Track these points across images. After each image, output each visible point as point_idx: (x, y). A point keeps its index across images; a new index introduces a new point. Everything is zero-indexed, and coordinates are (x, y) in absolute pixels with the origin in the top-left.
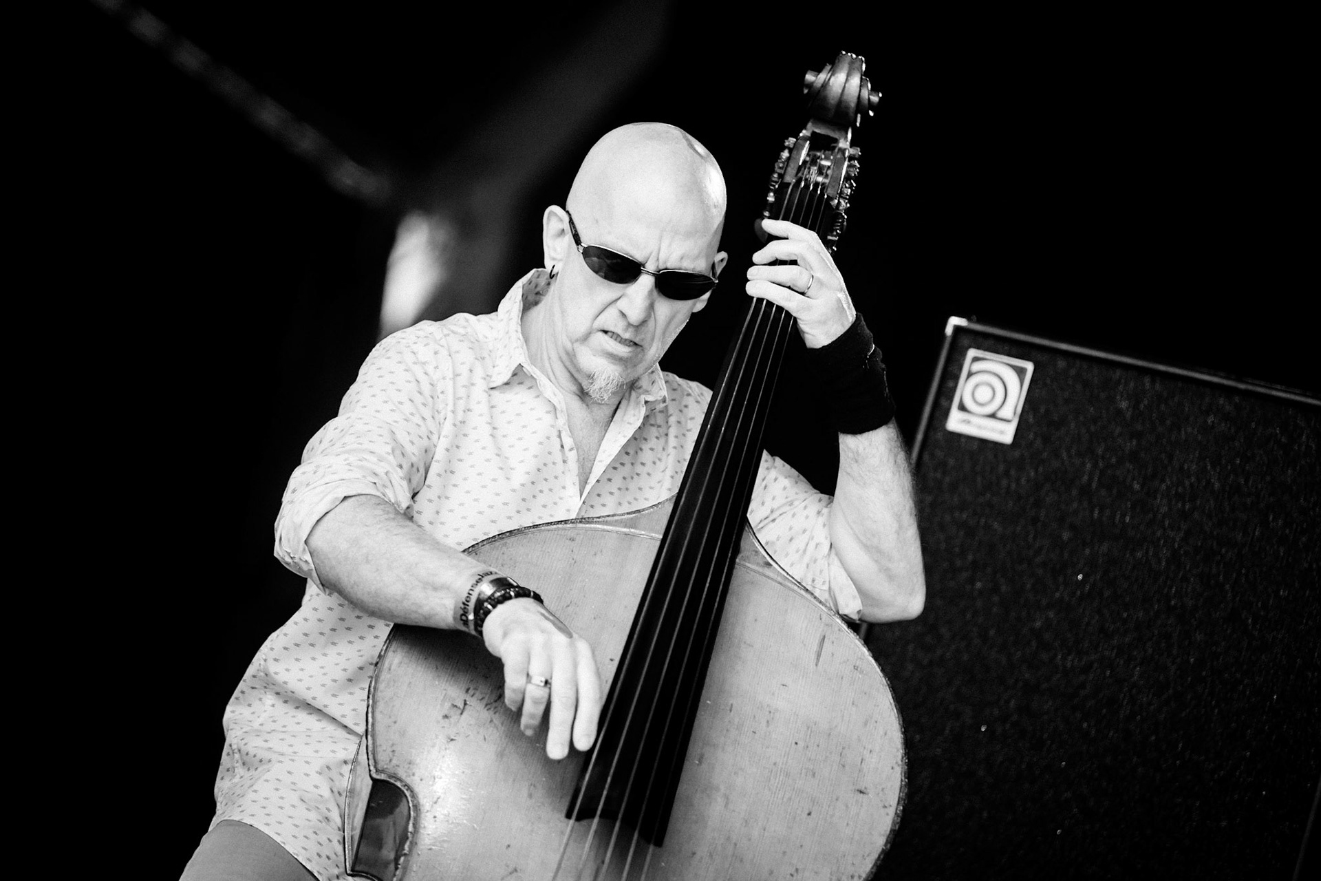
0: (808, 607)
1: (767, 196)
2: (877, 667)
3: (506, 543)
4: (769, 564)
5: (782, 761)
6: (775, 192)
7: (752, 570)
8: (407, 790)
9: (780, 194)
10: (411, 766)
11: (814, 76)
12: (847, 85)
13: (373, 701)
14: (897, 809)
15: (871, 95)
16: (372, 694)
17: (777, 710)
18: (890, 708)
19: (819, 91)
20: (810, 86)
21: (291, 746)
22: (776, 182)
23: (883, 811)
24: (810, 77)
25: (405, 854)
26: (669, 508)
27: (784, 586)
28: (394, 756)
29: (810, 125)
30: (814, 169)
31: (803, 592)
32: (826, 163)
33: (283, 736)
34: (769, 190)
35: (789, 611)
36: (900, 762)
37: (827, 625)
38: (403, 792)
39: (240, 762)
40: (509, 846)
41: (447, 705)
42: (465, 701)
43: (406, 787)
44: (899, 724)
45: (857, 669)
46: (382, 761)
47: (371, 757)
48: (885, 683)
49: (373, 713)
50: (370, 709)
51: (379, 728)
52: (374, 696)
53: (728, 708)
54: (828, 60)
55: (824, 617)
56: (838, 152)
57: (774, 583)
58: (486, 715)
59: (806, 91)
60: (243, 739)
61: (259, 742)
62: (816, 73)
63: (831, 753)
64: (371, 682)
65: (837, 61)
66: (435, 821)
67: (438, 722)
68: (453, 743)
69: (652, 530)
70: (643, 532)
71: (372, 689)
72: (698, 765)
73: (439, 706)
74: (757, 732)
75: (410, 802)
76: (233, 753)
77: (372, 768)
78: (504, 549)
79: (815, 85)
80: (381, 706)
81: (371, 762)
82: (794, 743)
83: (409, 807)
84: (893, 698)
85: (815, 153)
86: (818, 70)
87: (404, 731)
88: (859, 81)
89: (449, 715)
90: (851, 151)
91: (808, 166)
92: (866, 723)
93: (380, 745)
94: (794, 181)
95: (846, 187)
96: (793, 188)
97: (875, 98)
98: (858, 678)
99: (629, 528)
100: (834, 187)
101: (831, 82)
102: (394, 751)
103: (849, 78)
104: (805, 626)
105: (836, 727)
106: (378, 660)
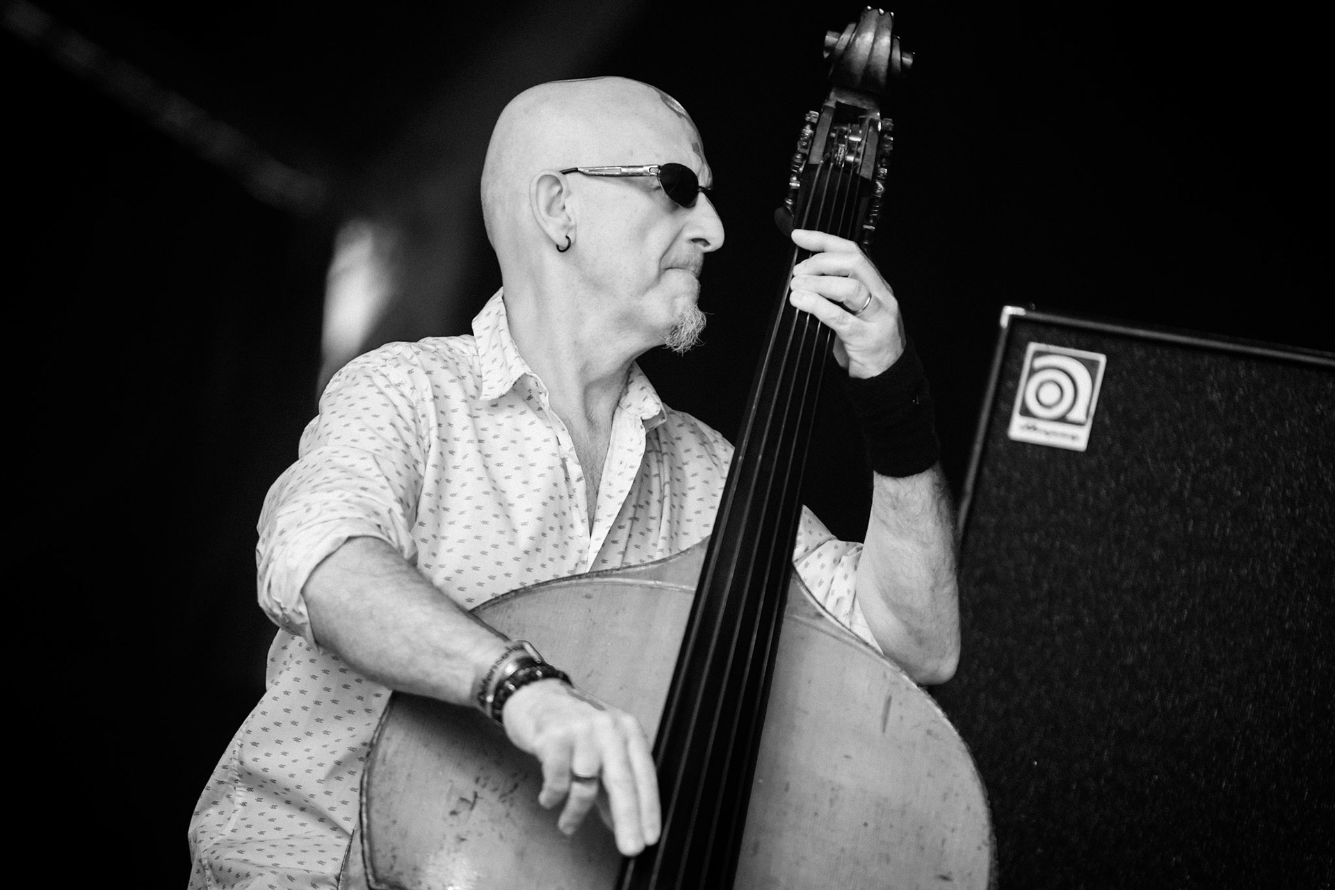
1: (789, 181)
2: (954, 730)
3: (512, 605)
4: (820, 616)
5: (850, 846)
6: (800, 176)
7: (801, 623)
9: (804, 178)
10: (417, 873)
11: (836, 37)
12: (875, 46)
13: (366, 799)
15: (904, 56)
16: (365, 790)
17: (840, 787)
18: (973, 778)
19: (842, 54)
20: (832, 49)
21: (271, 856)
22: (800, 165)
24: (830, 38)
26: (701, 555)
27: (839, 639)
28: (395, 862)
29: (832, 95)
30: (843, 148)
31: (862, 647)
32: (857, 139)
33: (260, 847)
34: (791, 174)
35: (848, 668)
36: (987, 841)
37: (893, 684)
39: (212, 878)
41: (455, 798)
42: (475, 792)
44: (984, 797)
45: (931, 735)
46: (382, 869)
47: (368, 865)
48: (965, 749)
49: (368, 813)
50: (364, 808)
51: (374, 827)
52: (367, 792)
53: (784, 787)
54: (851, 17)
55: (889, 674)
56: (869, 125)
57: (828, 638)
58: (501, 808)
59: (826, 55)
60: (214, 852)
61: (233, 854)
62: (838, 33)
63: (906, 834)
64: (363, 777)
65: (862, 18)
67: (445, 819)
68: (464, 843)
69: (683, 581)
70: (671, 584)
71: (365, 785)
72: (752, 855)
73: (445, 800)
74: (819, 813)
76: (204, 869)
77: (370, 877)
78: (510, 611)
79: (837, 47)
80: (376, 805)
81: (369, 870)
82: (862, 824)
84: (975, 766)
85: (841, 127)
86: (840, 30)
87: (406, 832)
88: (889, 41)
89: (457, 810)
90: (883, 122)
91: (835, 143)
92: (945, 797)
93: (379, 850)
94: (822, 161)
95: (882, 167)
96: (821, 171)
97: (908, 60)
98: (931, 743)
99: (654, 580)
100: (867, 166)
101: (856, 43)
102: (394, 857)
103: (877, 38)
104: (867, 685)
105: (912, 802)
106: (369, 750)
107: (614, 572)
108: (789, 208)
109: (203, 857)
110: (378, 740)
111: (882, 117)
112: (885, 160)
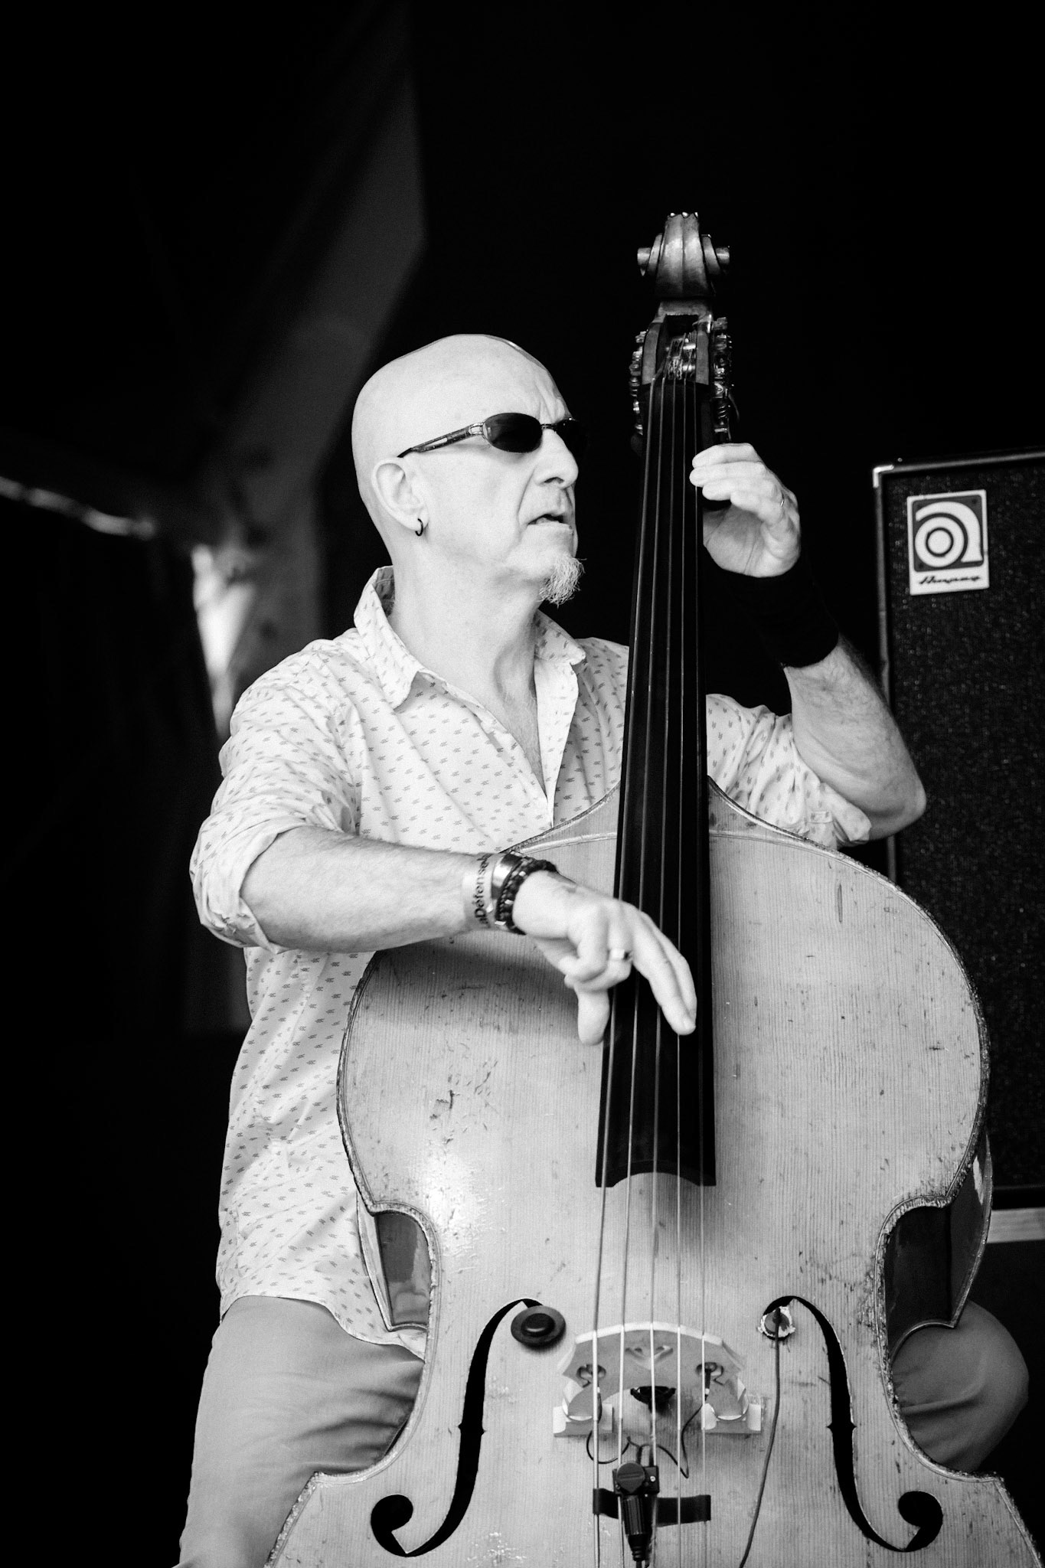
0: (812, 858)
1: (631, 407)
2: (911, 901)
4: (751, 824)
5: (831, 1044)
6: (638, 399)
7: (735, 837)
8: (415, 1214)
10: (411, 1185)
11: (647, 252)
12: (685, 252)
13: (347, 1126)
14: (981, 1055)
15: (719, 252)
17: (809, 987)
18: (940, 942)
19: (657, 268)
20: (646, 265)
22: (636, 388)
23: (966, 1063)
24: (642, 255)
25: (434, 1287)
26: (617, 795)
27: (777, 843)
28: (389, 1180)
29: (660, 310)
30: (676, 360)
32: (690, 347)
35: (790, 870)
36: (970, 1001)
37: (839, 872)
38: (411, 1217)
40: (548, 1239)
41: (432, 1103)
42: (451, 1092)
43: (413, 1211)
44: (956, 957)
45: (888, 911)
46: (378, 1190)
48: (926, 917)
50: (346, 1136)
51: (360, 1152)
53: (752, 1002)
54: (653, 230)
55: (834, 864)
56: (701, 330)
57: (764, 844)
58: (478, 1100)
59: (643, 273)
62: (647, 249)
63: (886, 1016)
64: (338, 1106)
65: (666, 228)
66: (457, 1238)
67: (427, 1126)
68: (450, 1143)
70: (598, 835)
72: (734, 1078)
73: (423, 1107)
74: (792, 1019)
75: (422, 1226)
77: (367, 1202)
79: (650, 262)
80: (357, 1130)
82: (840, 1018)
83: (424, 1233)
84: (940, 931)
85: (673, 339)
86: (650, 245)
87: (392, 1149)
88: (699, 242)
89: (436, 1114)
90: (715, 322)
91: (669, 357)
92: (916, 969)
93: (370, 1174)
94: (654, 379)
95: (720, 367)
96: (654, 387)
97: (724, 255)
98: (892, 920)
99: (580, 835)
100: (703, 371)
101: (666, 253)
102: (387, 1175)
103: (686, 242)
104: (814, 882)
105: (884, 983)
108: (642, 434)
111: (715, 318)
112: (722, 360)
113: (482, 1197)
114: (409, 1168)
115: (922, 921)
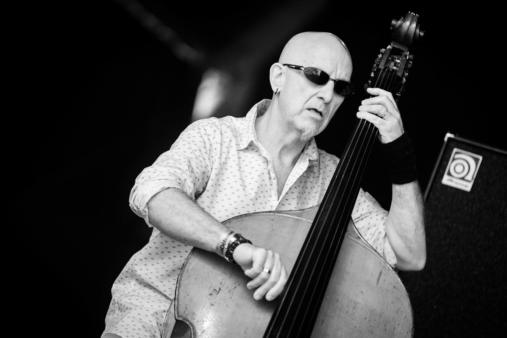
0: (375, 258)
1: (370, 74)
2: (404, 287)
3: (243, 219)
4: (359, 238)
5: (358, 326)
6: (375, 72)
7: (351, 240)
8: (191, 326)
9: (376, 73)
10: (194, 315)
11: (396, 22)
12: (410, 27)
13: (179, 285)
15: (421, 32)
16: (178, 282)
17: (358, 303)
18: (409, 306)
19: (397, 29)
20: (394, 26)
21: (141, 302)
22: (375, 68)
24: (394, 22)
26: (317, 209)
27: (365, 248)
28: (186, 310)
29: (392, 43)
30: (392, 64)
31: (374, 252)
32: (398, 61)
33: (138, 298)
34: (372, 71)
35: (366, 259)
36: (411, 331)
37: (383, 267)
38: (189, 326)
39: (118, 308)
41: (212, 289)
42: (220, 288)
43: (191, 324)
44: (412, 313)
45: (395, 288)
46: (181, 312)
47: (176, 310)
48: (407, 295)
49: (178, 290)
50: (177, 289)
51: (180, 296)
53: (337, 301)
54: (403, 15)
55: (382, 263)
56: (404, 57)
57: (361, 246)
58: (228, 295)
59: (391, 28)
60: (120, 298)
61: (127, 300)
62: (397, 21)
63: (380, 324)
64: (179, 277)
65: (406, 16)
67: (207, 297)
68: (213, 306)
69: (308, 218)
70: (304, 219)
71: (179, 280)
72: (321, 325)
73: (208, 289)
74: (348, 312)
75: (192, 331)
76: (115, 304)
78: (242, 222)
79: (395, 26)
80: (182, 288)
81: (176, 312)
82: (364, 318)
83: (191, 333)
84: (410, 301)
85: (393, 56)
86: (398, 20)
87: (192, 300)
88: (415, 26)
89: (212, 294)
90: (410, 56)
91: (390, 62)
92: (397, 312)
93: (181, 305)
94: (383, 68)
95: (406, 72)
96: (382, 71)
97: (422, 34)
98: (395, 291)
99: (298, 217)
100: (400, 72)
101: (403, 25)
102: (186, 308)
103: (411, 24)
104: (373, 266)
105: (384, 312)
106: (182, 267)
107: (283, 212)
108: (370, 84)
109: (115, 299)
110: (186, 264)
111: (409, 54)
112: (407, 70)
113: (217, 329)
114: (195, 309)
115: (405, 296)
